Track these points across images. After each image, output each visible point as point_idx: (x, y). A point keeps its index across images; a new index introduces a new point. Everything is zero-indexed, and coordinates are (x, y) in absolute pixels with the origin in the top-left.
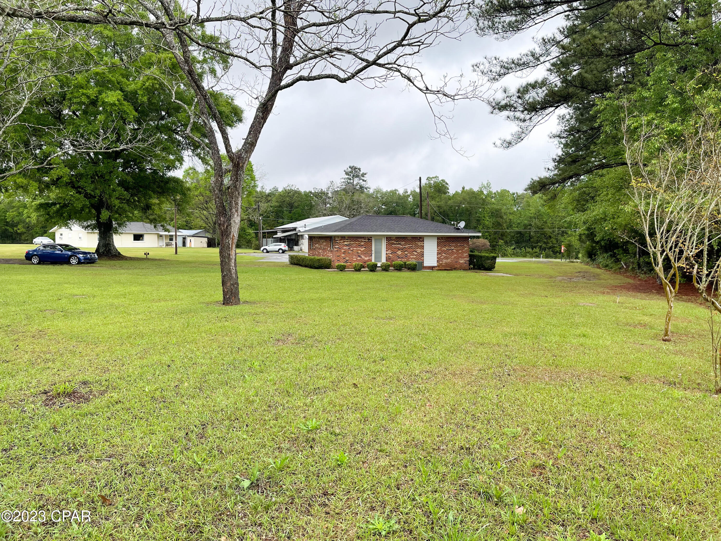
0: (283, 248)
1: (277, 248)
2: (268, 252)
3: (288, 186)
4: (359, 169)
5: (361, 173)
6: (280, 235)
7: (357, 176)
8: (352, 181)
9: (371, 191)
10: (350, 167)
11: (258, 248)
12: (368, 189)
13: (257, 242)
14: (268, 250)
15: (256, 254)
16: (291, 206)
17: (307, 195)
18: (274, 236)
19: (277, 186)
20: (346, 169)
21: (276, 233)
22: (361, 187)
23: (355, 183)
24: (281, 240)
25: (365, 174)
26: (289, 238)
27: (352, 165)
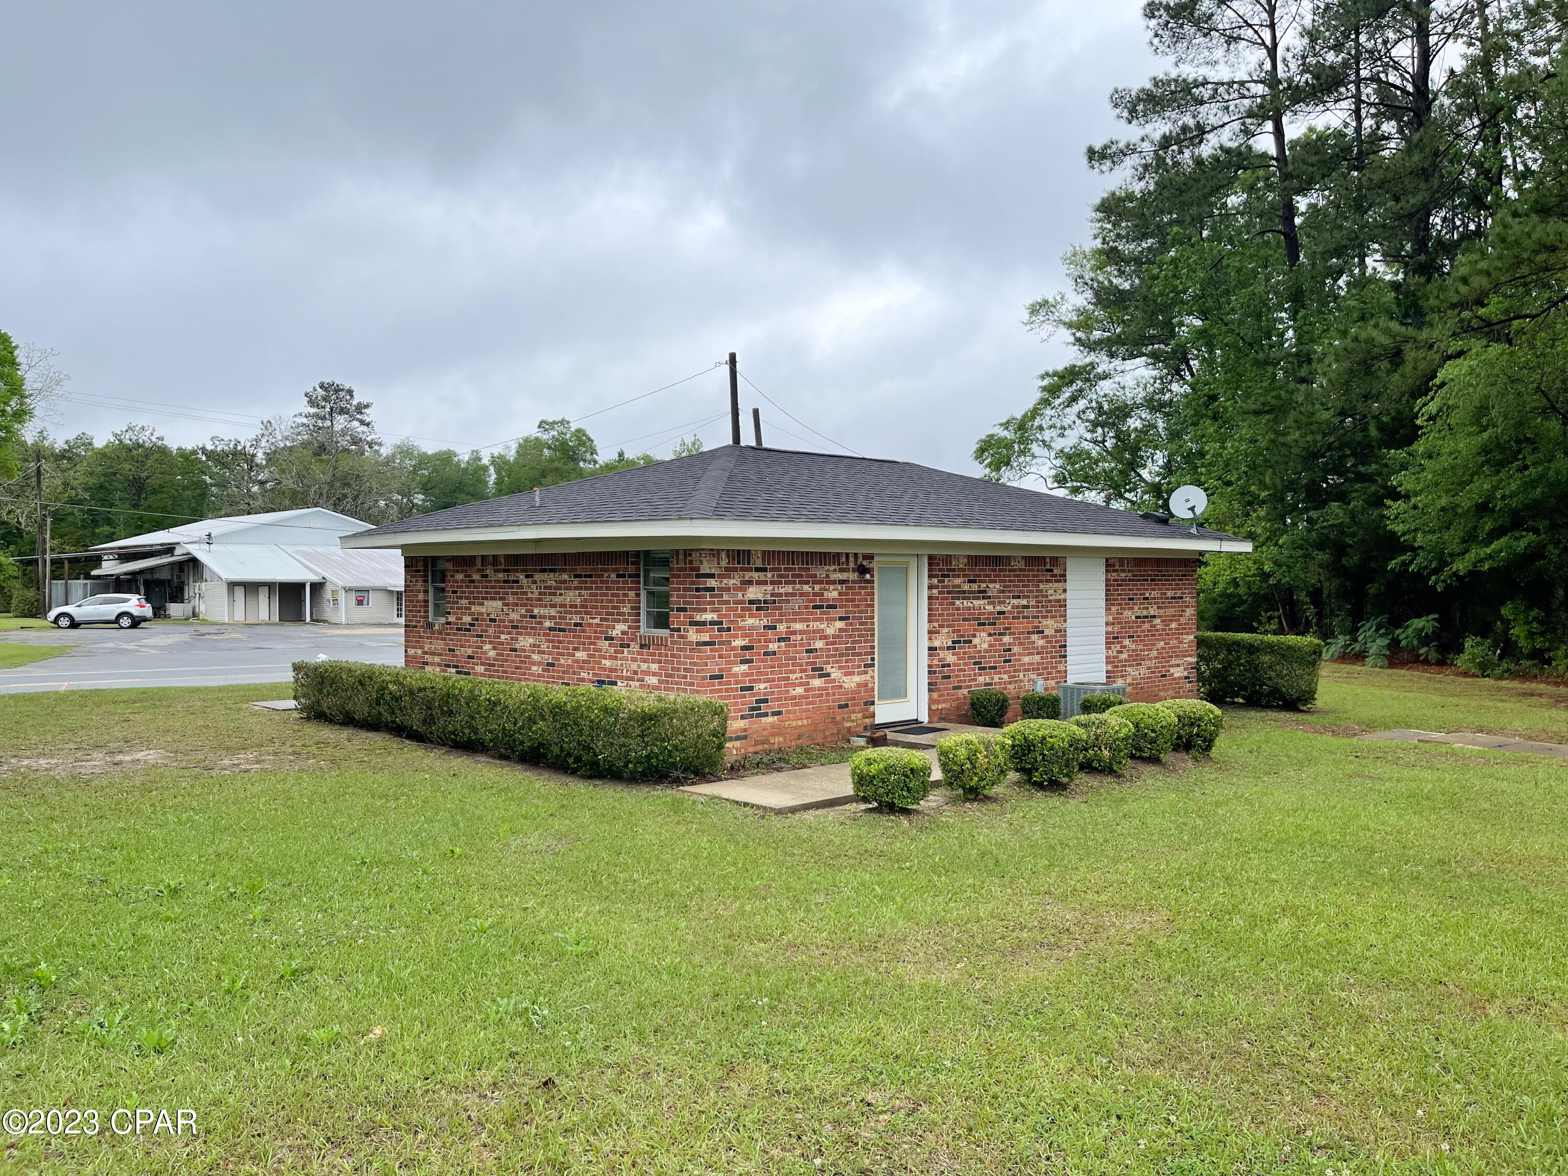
0: (136, 612)
1: (112, 610)
2: (74, 625)
3: (130, 429)
4: (350, 392)
5: (355, 402)
6: (110, 567)
7: (343, 411)
8: (328, 423)
9: (385, 451)
10: (322, 386)
11: (36, 610)
12: (376, 448)
13: (31, 594)
14: (77, 619)
15: (31, 634)
16: (138, 486)
17: (187, 457)
18: (94, 573)
19: (89, 433)
20: (310, 390)
21: (97, 561)
22: (356, 441)
23: (338, 427)
24: (121, 584)
25: (367, 406)
26: (149, 577)
27: (327, 380)
